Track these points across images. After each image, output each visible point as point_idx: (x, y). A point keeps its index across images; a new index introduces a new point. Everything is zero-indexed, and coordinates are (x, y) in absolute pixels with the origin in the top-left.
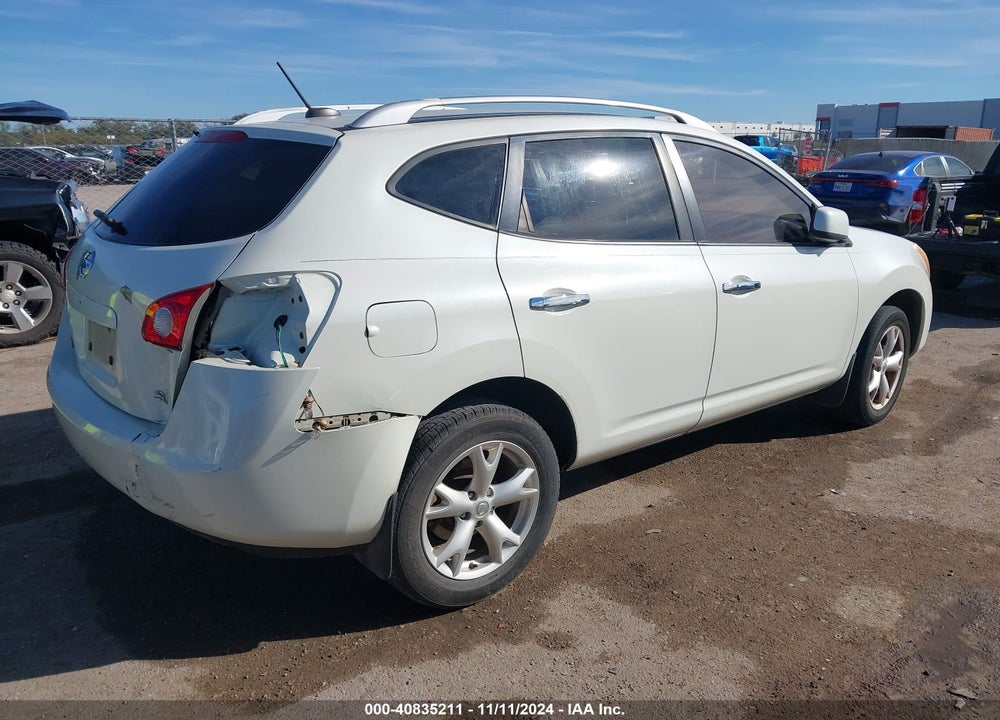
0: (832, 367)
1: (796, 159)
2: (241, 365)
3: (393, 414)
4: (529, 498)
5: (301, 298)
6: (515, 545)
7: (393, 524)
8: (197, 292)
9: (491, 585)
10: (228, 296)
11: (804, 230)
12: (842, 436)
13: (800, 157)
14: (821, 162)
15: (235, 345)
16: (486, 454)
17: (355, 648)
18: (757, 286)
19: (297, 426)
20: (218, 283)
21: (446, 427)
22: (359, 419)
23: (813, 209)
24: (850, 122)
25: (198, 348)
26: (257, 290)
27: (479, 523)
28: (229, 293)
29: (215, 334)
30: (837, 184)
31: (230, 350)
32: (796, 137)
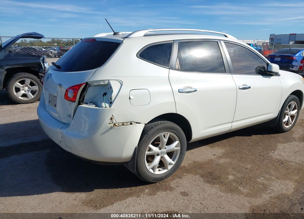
0: (273, 114)
1: (262, 51)
2: (93, 107)
3: (137, 123)
4: (177, 151)
5: (111, 88)
6: (173, 164)
7: (136, 156)
8: (81, 85)
9: (165, 176)
10: (90, 87)
11: (265, 71)
12: (275, 135)
13: (264, 50)
14: (271, 52)
15: (91, 101)
16: (164, 136)
17: (124, 193)
18: (250, 88)
19: (109, 125)
20: (87, 82)
21: (152, 128)
22: (127, 124)
23: (268, 64)
24: (280, 40)
25: (80, 102)
26: (98, 85)
27: (162, 157)
28: (90, 86)
29: (85, 98)
30: (276, 58)
31: (90, 103)
32: (263, 44)
